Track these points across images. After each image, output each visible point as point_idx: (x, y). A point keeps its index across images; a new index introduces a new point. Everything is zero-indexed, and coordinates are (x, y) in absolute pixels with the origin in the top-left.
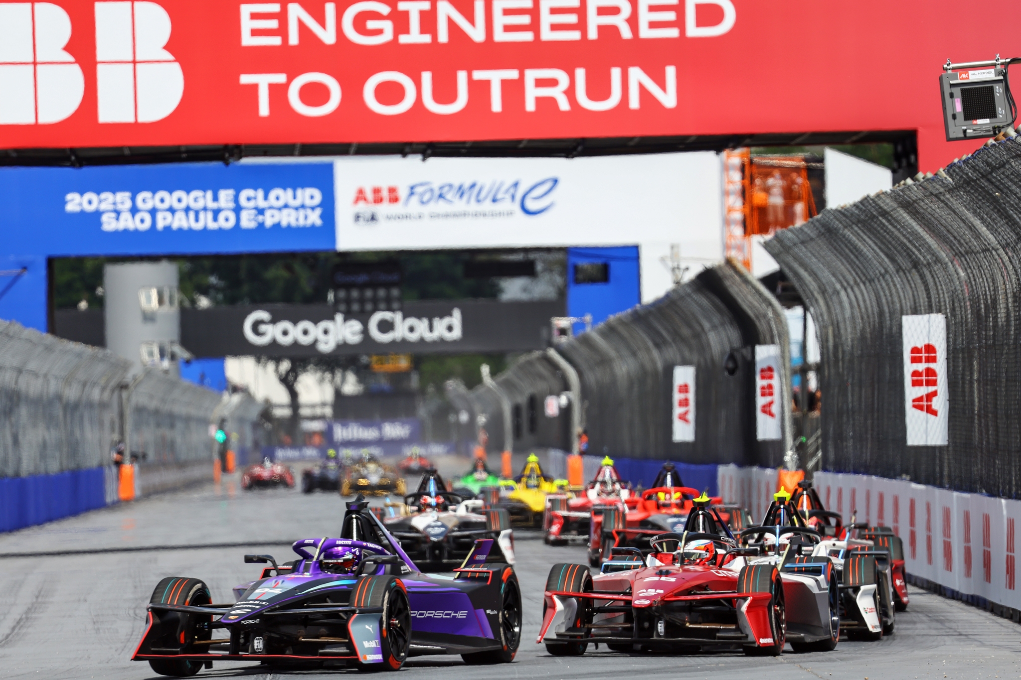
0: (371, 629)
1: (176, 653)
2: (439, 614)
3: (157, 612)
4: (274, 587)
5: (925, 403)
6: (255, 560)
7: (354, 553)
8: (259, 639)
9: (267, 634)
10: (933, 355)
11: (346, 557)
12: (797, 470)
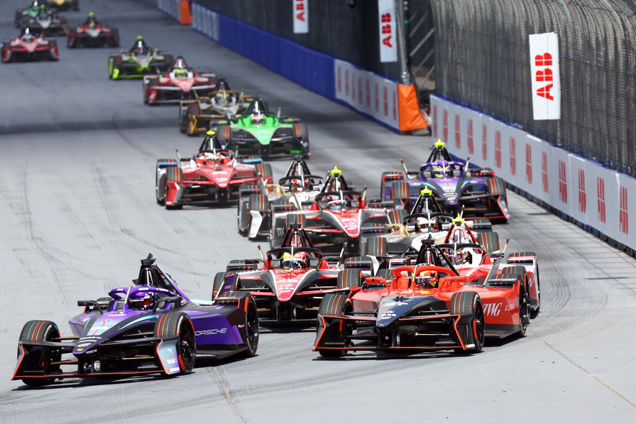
0: (171, 351)
1: (41, 374)
2: (209, 332)
3: (27, 347)
4: (103, 325)
5: (545, 92)
6: (85, 304)
7: (150, 295)
8: (97, 362)
9: (102, 358)
10: (549, 60)
11: (145, 298)
12: (410, 85)
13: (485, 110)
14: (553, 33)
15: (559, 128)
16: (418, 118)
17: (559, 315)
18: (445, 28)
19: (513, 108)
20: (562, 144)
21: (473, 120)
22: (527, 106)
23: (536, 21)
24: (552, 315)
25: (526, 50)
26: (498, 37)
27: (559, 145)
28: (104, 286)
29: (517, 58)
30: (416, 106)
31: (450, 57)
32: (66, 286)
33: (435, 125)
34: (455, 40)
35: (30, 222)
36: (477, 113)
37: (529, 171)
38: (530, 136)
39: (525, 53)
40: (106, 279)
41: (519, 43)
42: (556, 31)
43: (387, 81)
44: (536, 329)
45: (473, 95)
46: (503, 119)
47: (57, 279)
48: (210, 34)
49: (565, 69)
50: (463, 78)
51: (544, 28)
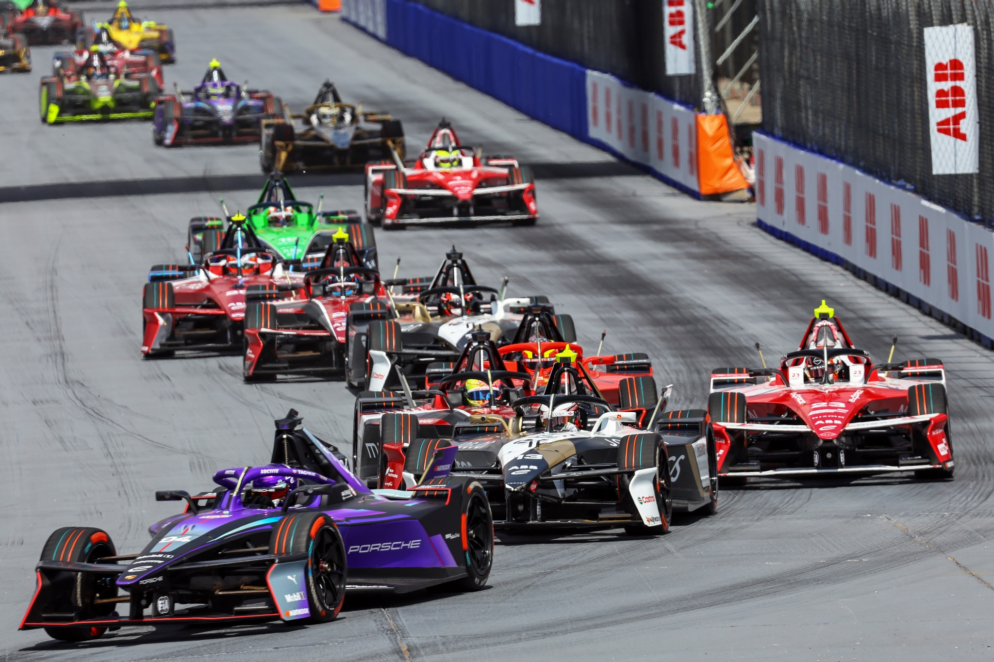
0: (294, 580)
1: (71, 619)
2: (386, 547)
3: (45, 572)
4: (183, 535)
5: (951, 127)
6: (167, 497)
7: (288, 482)
8: (163, 599)
9: (173, 592)
10: (960, 71)
11: (278, 486)
12: (717, 114)
13: (850, 158)
14: (965, 24)
15: (976, 190)
16: (732, 172)
17: (979, 514)
18: (778, 16)
19: (897, 153)
20: (982, 216)
21: (828, 174)
22: (920, 151)
23: (936, 4)
24: (966, 513)
25: (918, 53)
26: (869, 31)
27: (977, 217)
28: (190, 464)
29: (903, 69)
30: (730, 151)
31: (786, 67)
32: (124, 465)
33: (761, 183)
34: (796, 36)
35: (63, 354)
36: (834, 162)
37: (925, 263)
38: (925, 203)
39: (917, 60)
40: (193, 452)
41: (906, 43)
42: (971, 22)
43: (676, 107)
44: (938, 538)
45: (827, 131)
46: (879, 174)
47: (110, 453)
48: (371, 28)
49: (987, 87)
50: (809, 102)
51: (950, 16)
